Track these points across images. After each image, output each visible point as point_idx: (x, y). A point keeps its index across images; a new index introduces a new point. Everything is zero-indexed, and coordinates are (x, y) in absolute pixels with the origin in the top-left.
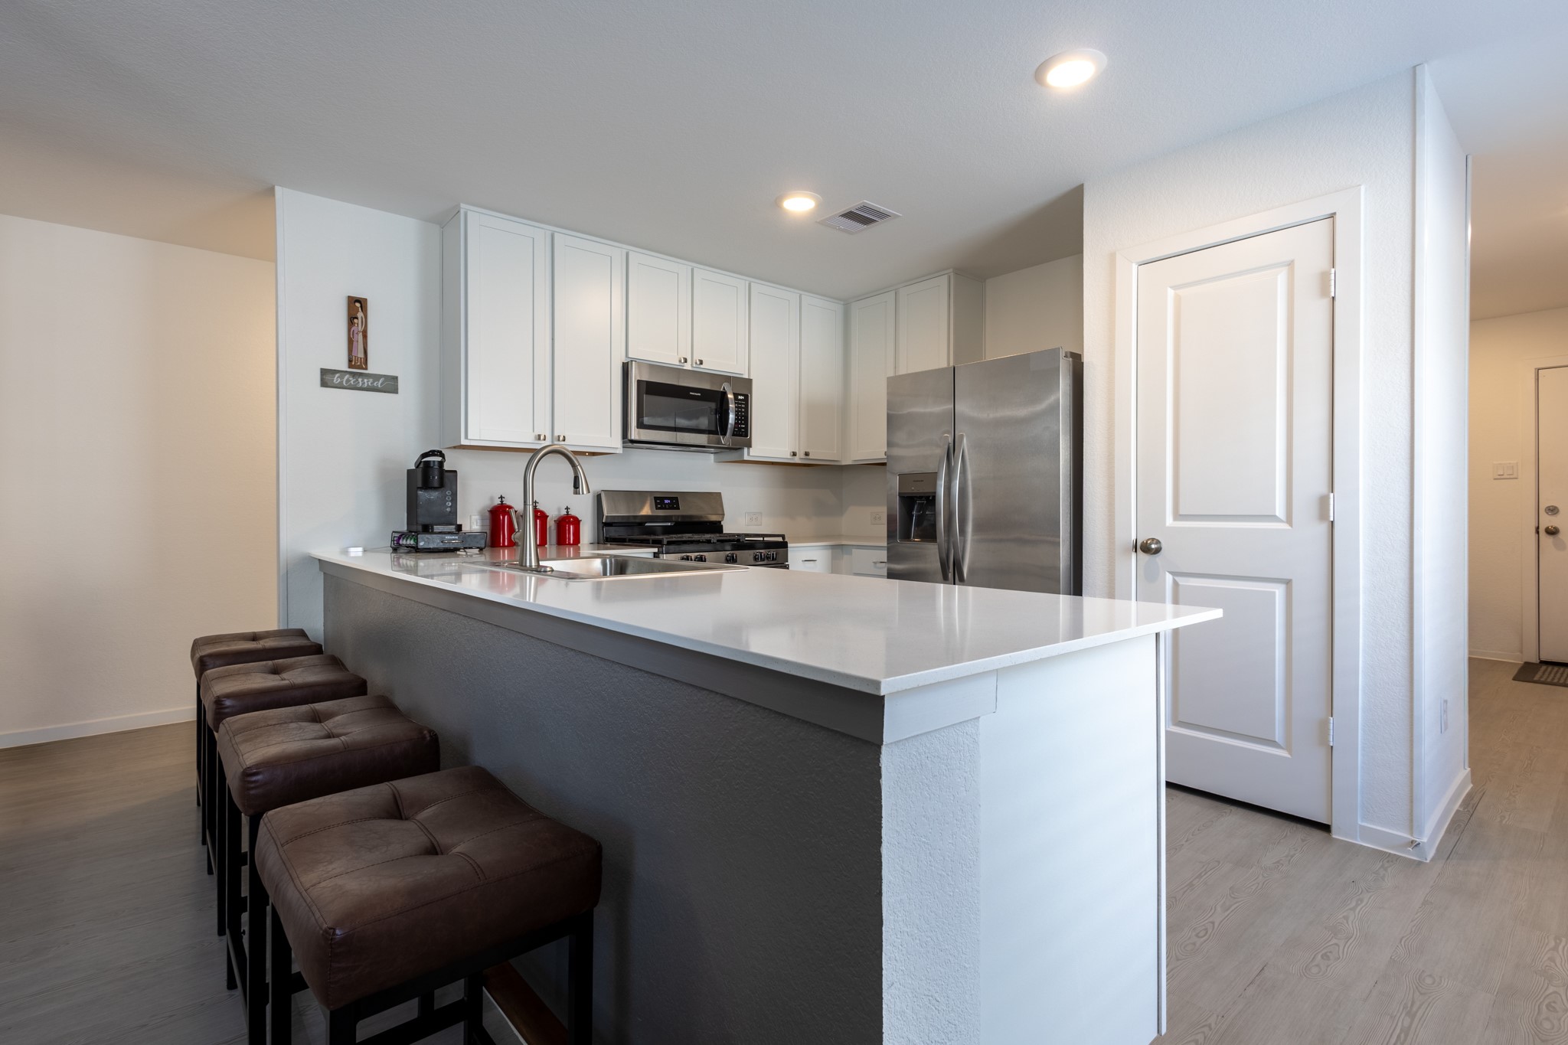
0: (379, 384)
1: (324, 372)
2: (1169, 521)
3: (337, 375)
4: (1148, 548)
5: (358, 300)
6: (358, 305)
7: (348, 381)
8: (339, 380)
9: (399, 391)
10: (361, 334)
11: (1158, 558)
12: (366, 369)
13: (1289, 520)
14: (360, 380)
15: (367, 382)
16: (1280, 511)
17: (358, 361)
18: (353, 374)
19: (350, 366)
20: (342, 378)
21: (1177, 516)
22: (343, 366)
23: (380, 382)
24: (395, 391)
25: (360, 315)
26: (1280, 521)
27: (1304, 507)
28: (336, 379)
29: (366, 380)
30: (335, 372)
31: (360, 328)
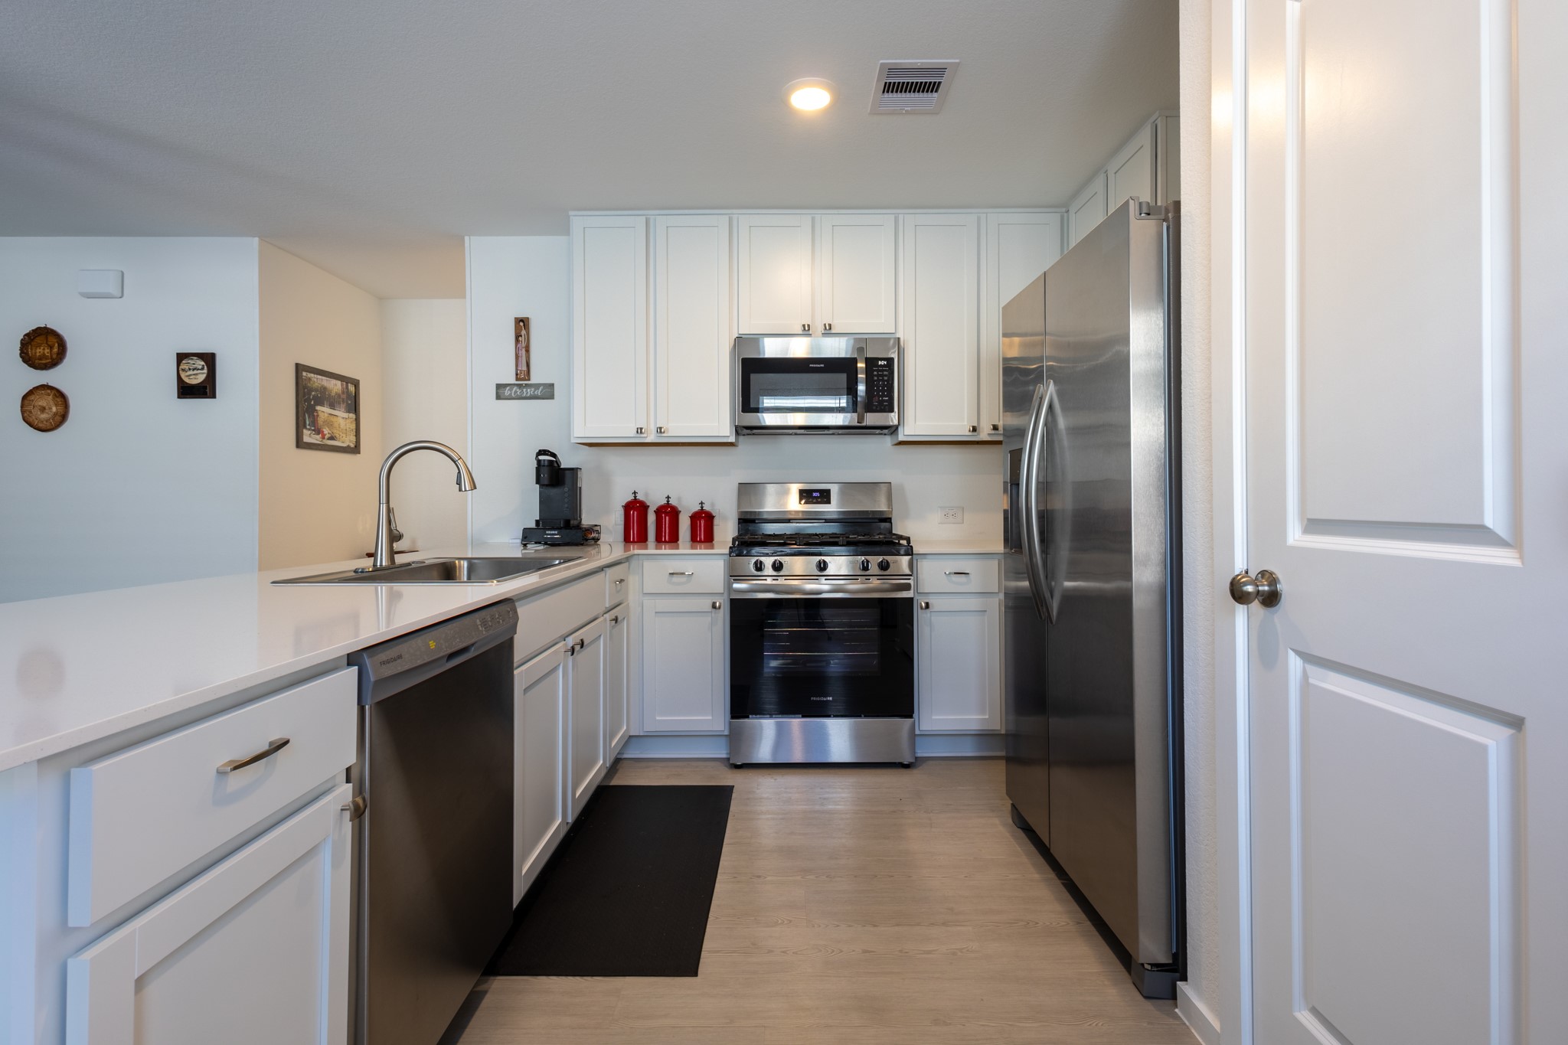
0: (539, 392)
1: (499, 386)
3: (508, 388)
5: (522, 320)
6: (522, 324)
7: (516, 392)
8: (509, 392)
9: (555, 397)
10: (524, 350)
12: (529, 380)
14: (524, 390)
15: (530, 392)
17: (524, 373)
18: (520, 386)
19: (517, 379)
20: (511, 390)
22: (513, 381)
23: (540, 390)
24: (552, 397)
25: (523, 332)
28: (507, 392)
29: (529, 390)
30: (506, 385)
31: (524, 345)
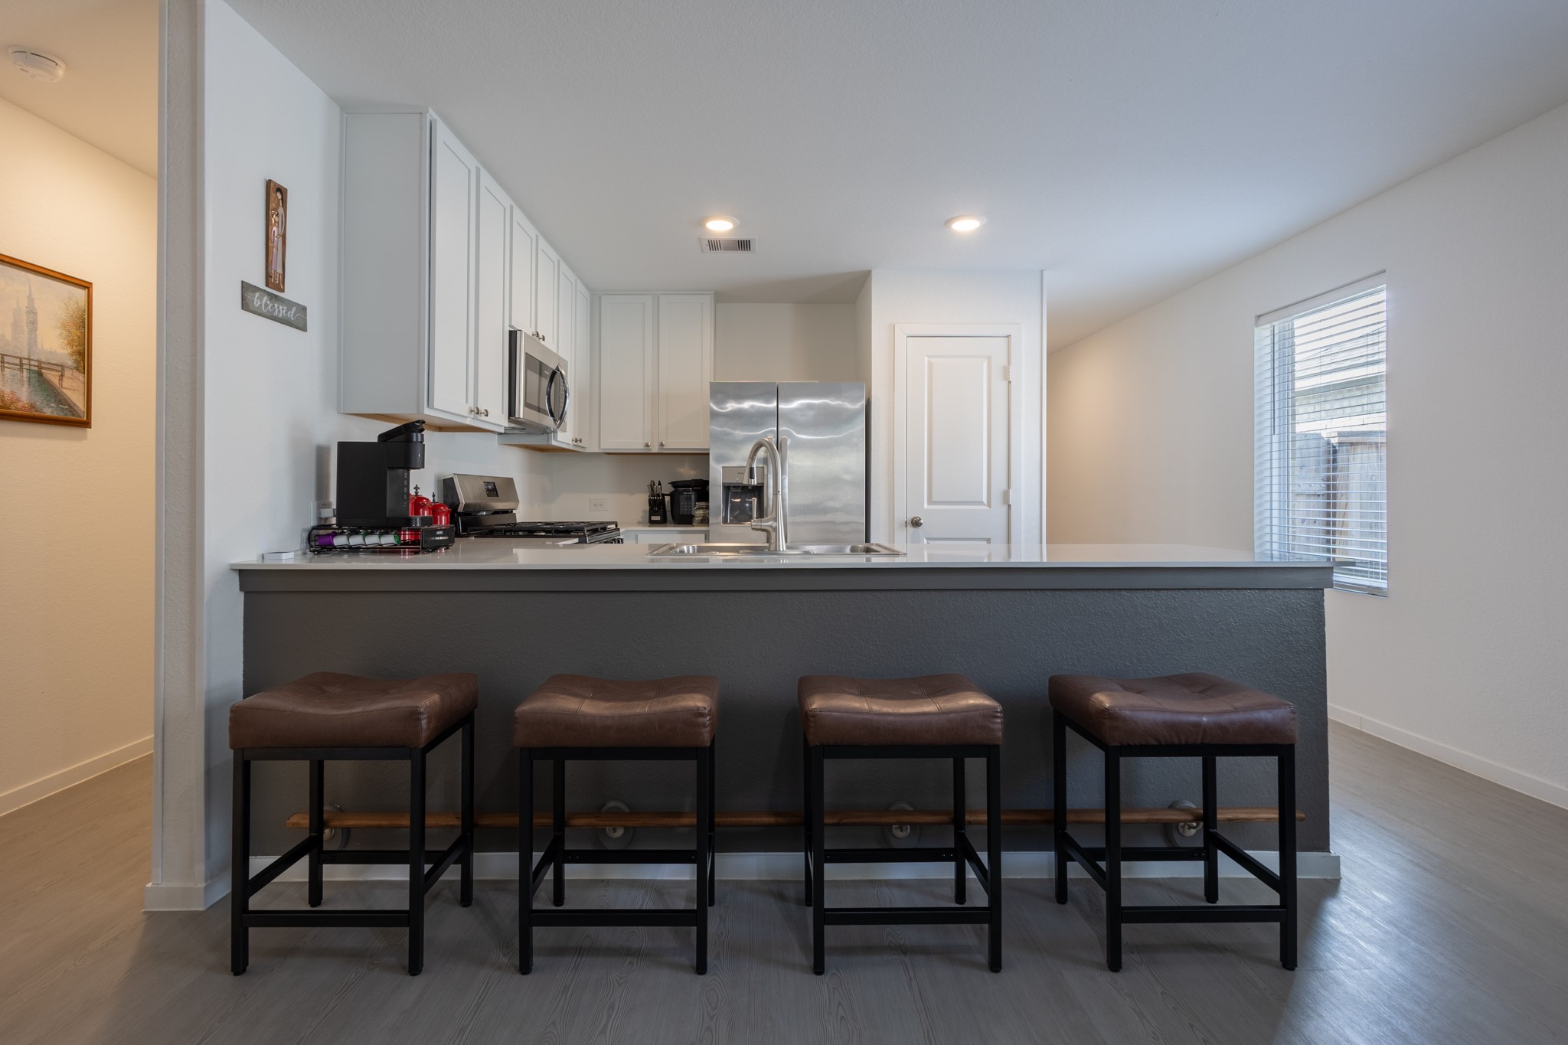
2: (926, 505)
4: (916, 523)
5: (278, 188)
6: (277, 193)
9: (307, 328)
10: (281, 240)
11: (919, 529)
12: (282, 291)
13: (989, 505)
16: (985, 500)
17: (277, 277)
19: (266, 283)
21: (931, 502)
25: (280, 211)
26: (985, 505)
27: (997, 498)
31: (281, 231)
